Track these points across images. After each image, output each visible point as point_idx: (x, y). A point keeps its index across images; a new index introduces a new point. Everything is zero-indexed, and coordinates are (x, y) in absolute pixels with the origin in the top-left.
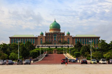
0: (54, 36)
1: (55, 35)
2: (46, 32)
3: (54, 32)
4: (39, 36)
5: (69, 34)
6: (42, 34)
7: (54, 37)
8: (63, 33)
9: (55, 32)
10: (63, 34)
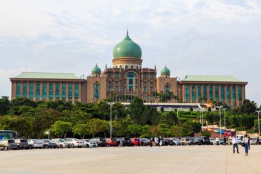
0: (128, 78)
1: (131, 75)
2: (108, 67)
3: (126, 66)
4: (89, 77)
5: (167, 73)
6: (97, 72)
7: (128, 81)
8: (152, 70)
9: (131, 67)
10: (153, 72)
